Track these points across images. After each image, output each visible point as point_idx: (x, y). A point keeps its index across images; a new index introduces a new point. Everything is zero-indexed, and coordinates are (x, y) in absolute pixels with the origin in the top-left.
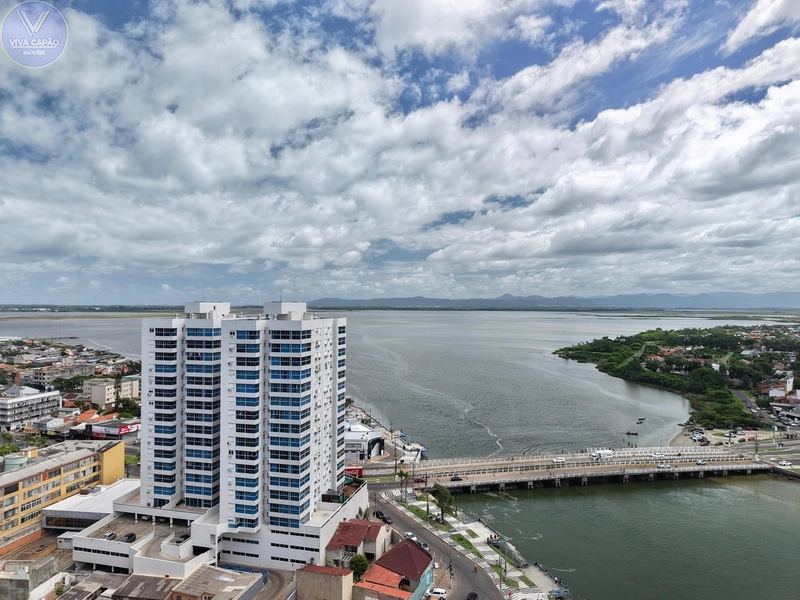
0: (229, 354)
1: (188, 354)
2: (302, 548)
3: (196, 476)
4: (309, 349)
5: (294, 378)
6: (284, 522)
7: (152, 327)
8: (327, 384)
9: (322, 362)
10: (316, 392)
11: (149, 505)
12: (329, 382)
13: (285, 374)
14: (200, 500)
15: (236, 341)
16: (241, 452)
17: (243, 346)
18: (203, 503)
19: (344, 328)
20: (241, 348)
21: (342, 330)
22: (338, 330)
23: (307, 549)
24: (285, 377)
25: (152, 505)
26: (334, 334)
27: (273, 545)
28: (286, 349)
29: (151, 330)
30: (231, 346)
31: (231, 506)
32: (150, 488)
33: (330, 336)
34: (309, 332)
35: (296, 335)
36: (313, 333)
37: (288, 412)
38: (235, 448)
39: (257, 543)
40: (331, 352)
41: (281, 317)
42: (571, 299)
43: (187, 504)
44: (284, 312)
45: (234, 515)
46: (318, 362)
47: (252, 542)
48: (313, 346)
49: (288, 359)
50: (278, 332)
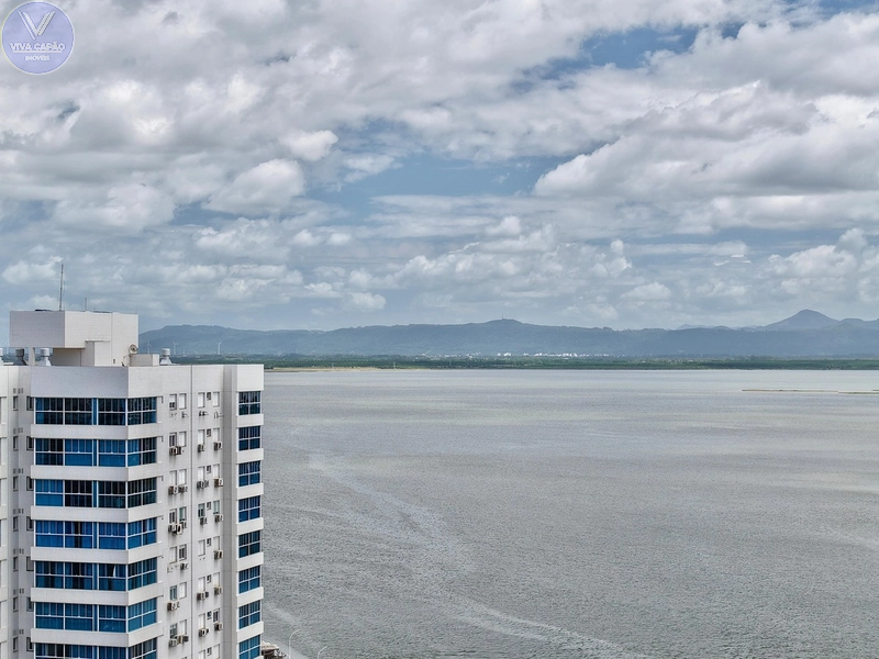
4: (150, 458)
5: (105, 544)
8: (204, 565)
9: (191, 501)
10: (174, 591)
12: (210, 566)
13: (78, 534)
19: (256, 395)
21: (250, 403)
22: (236, 404)
24: (78, 543)
26: (225, 416)
28: (81, 452)
33: (211, 422)
34: (150, 402)
35: (112, 411)
36: (162, 409)
40: (215, 473)
41: (63, 356)
44: (72, 341)
46: (178, 502)
48: (162, 449)
49: (87, 485)
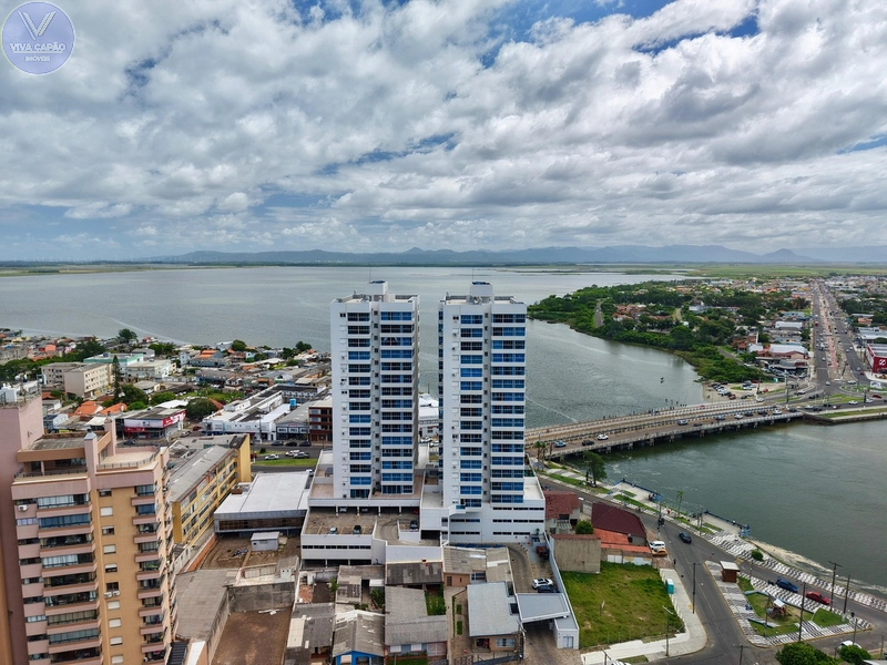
0: (453, 339)
1: (383, 339)
2: (526, 521)
3: (394, 463)
6: (508, 499)
7: (343, 312)
11: (345, 496)
13: (508, 357)
14: (399, 487)
15: (460, 325)
16: (466, 435)
17: (469, 330)
18: (402, 489)
20: (465, 333)
23: (531, 521)
24: (507, 360)
25: (349, 496)
27: (495, 521)
28: (509, 332)
29: (342, 315)
30: (456, 331)
31: (456, 489)
32: (345, 480)
37: (511, 394)
38: (459, 431)
39: (478, 521)
42: (484, 253)
43: (384, 492)
45: (459, 496)
47: (473, 521)
49: (511, 342)
50: (500, 316)
